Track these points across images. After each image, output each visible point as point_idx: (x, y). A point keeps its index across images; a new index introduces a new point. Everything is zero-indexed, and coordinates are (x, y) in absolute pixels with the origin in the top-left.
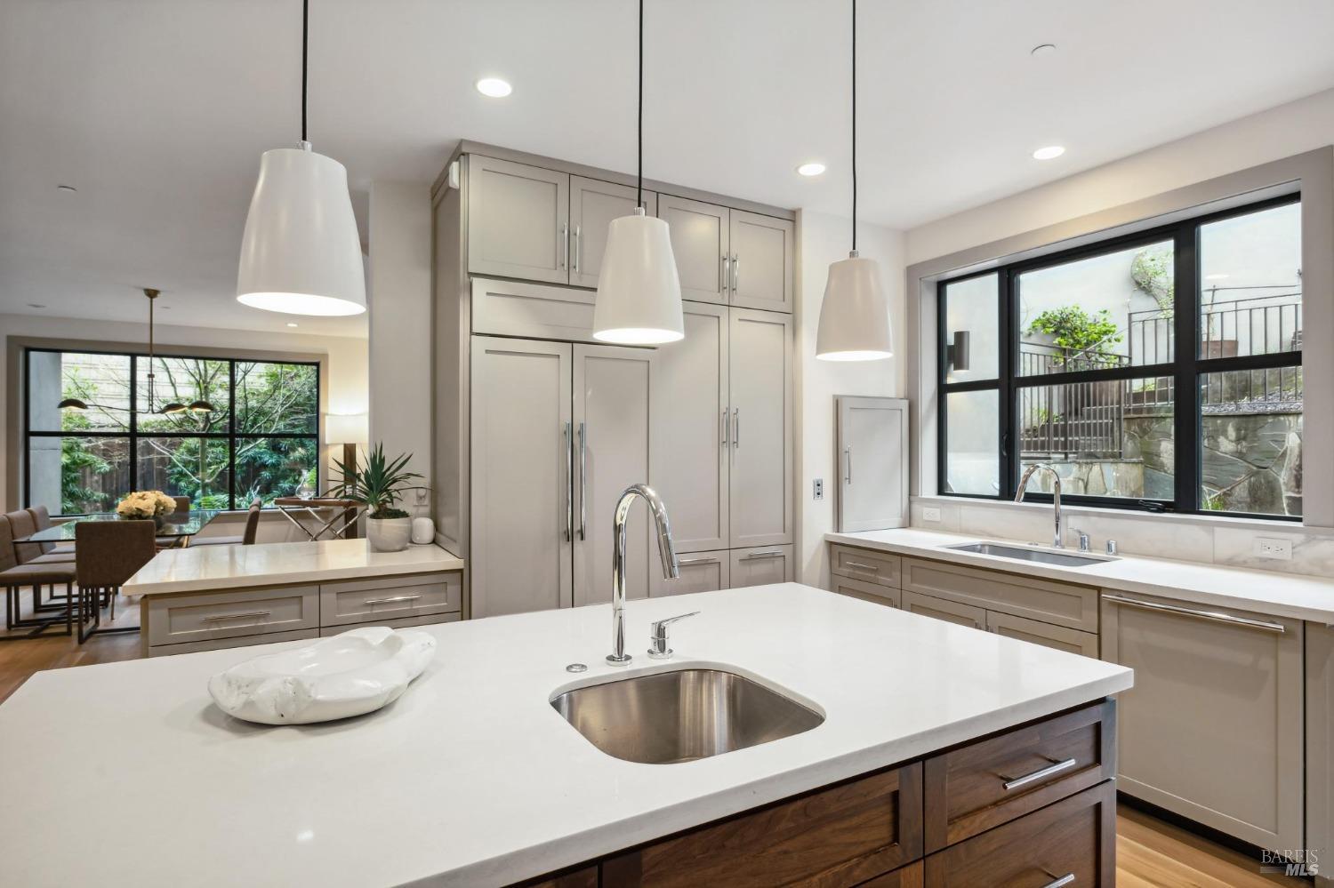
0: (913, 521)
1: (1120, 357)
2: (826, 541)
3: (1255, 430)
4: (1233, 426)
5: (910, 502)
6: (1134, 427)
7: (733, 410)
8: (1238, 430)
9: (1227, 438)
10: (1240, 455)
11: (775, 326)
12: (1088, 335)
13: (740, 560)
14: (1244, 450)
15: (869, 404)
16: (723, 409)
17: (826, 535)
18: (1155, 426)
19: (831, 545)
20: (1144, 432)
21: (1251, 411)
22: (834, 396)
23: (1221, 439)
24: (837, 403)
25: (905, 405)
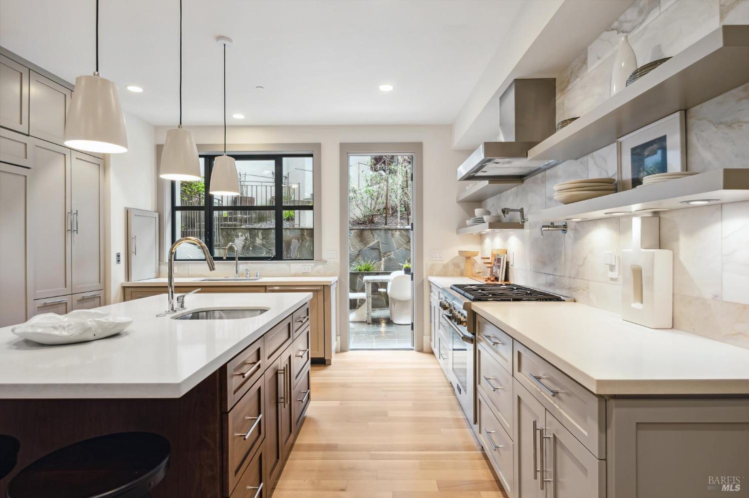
0: (161, 275)
1: (219, 200)
2: (122, 287)
3: (268, 235)
4: (261, 233)
5: (159, 264)
6: (224, 233)
7: (74, 211)
8: (262, 235)
9: (259, 238)
10: (263, 245)
11: (94, 165)
12: (198, 188)
13: (78, 300)
14: (265, 243)
15: (142, 213)
16: (68, 210)
17: (122, 283)
18: (233, 232)
19: (124, 288)
20: (228, 235)
21: (265, 227)
22: (125, 208)
23: (257, 239)
24: (127, 212)
25: (157, 215)
